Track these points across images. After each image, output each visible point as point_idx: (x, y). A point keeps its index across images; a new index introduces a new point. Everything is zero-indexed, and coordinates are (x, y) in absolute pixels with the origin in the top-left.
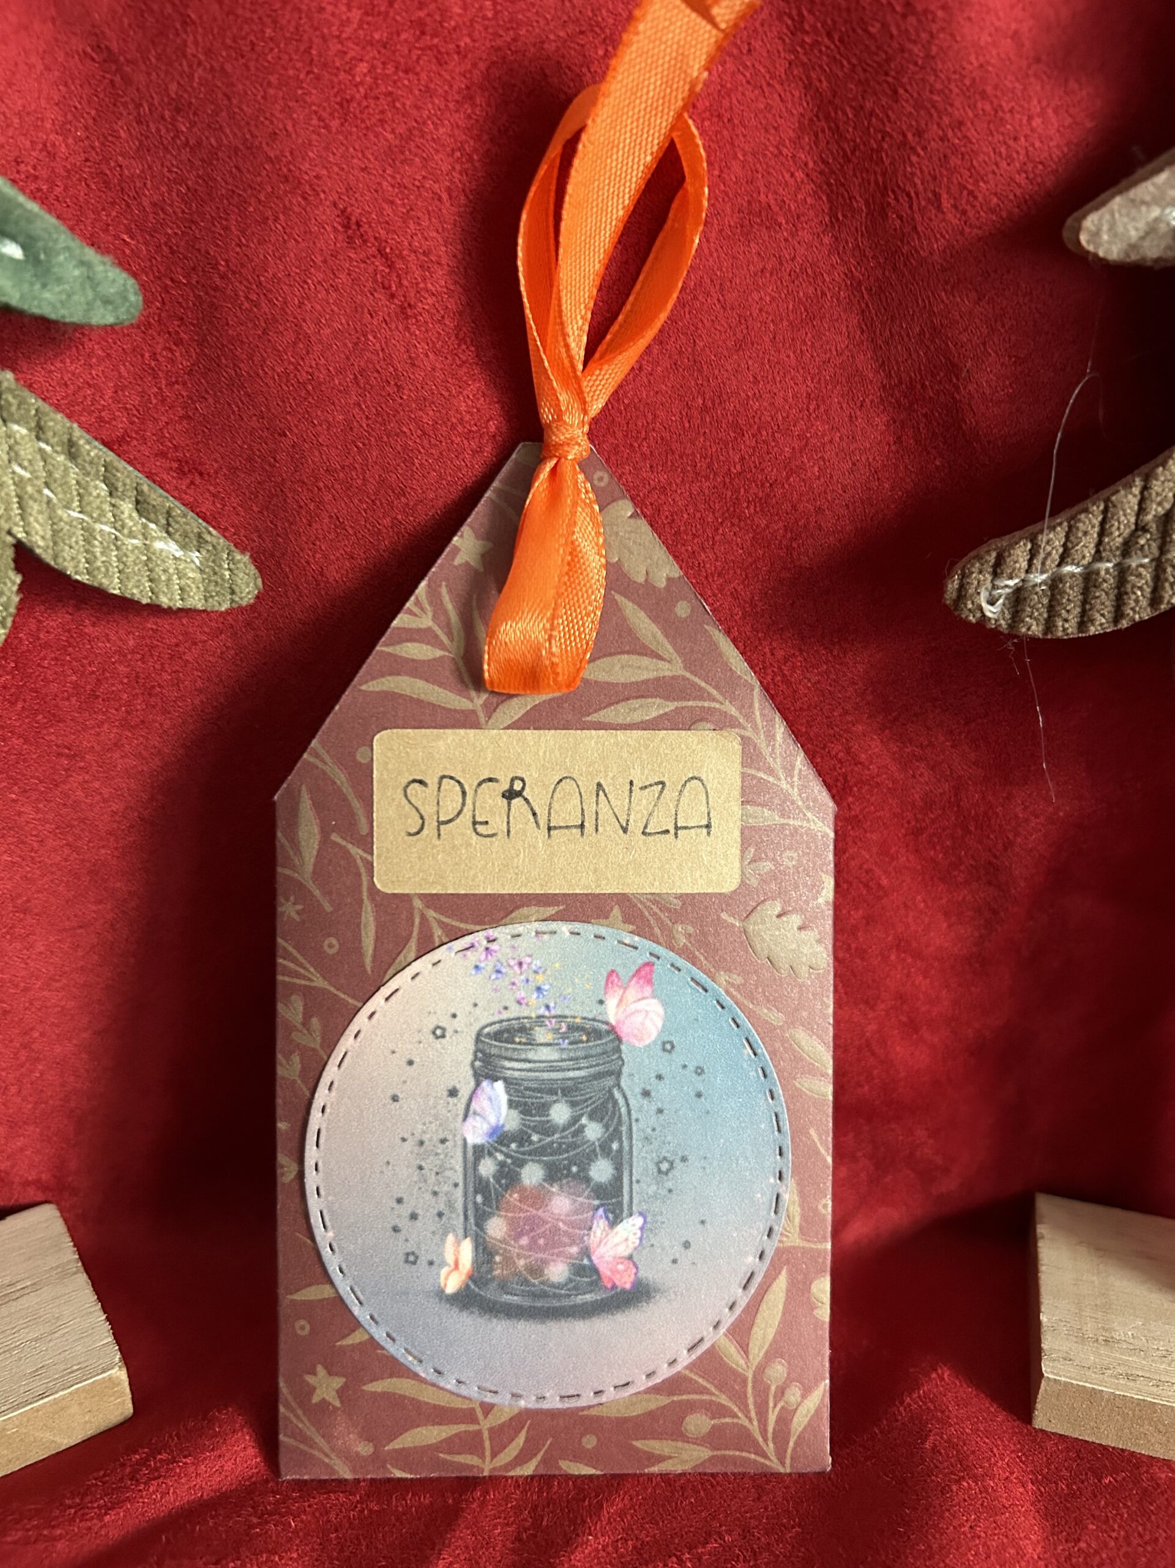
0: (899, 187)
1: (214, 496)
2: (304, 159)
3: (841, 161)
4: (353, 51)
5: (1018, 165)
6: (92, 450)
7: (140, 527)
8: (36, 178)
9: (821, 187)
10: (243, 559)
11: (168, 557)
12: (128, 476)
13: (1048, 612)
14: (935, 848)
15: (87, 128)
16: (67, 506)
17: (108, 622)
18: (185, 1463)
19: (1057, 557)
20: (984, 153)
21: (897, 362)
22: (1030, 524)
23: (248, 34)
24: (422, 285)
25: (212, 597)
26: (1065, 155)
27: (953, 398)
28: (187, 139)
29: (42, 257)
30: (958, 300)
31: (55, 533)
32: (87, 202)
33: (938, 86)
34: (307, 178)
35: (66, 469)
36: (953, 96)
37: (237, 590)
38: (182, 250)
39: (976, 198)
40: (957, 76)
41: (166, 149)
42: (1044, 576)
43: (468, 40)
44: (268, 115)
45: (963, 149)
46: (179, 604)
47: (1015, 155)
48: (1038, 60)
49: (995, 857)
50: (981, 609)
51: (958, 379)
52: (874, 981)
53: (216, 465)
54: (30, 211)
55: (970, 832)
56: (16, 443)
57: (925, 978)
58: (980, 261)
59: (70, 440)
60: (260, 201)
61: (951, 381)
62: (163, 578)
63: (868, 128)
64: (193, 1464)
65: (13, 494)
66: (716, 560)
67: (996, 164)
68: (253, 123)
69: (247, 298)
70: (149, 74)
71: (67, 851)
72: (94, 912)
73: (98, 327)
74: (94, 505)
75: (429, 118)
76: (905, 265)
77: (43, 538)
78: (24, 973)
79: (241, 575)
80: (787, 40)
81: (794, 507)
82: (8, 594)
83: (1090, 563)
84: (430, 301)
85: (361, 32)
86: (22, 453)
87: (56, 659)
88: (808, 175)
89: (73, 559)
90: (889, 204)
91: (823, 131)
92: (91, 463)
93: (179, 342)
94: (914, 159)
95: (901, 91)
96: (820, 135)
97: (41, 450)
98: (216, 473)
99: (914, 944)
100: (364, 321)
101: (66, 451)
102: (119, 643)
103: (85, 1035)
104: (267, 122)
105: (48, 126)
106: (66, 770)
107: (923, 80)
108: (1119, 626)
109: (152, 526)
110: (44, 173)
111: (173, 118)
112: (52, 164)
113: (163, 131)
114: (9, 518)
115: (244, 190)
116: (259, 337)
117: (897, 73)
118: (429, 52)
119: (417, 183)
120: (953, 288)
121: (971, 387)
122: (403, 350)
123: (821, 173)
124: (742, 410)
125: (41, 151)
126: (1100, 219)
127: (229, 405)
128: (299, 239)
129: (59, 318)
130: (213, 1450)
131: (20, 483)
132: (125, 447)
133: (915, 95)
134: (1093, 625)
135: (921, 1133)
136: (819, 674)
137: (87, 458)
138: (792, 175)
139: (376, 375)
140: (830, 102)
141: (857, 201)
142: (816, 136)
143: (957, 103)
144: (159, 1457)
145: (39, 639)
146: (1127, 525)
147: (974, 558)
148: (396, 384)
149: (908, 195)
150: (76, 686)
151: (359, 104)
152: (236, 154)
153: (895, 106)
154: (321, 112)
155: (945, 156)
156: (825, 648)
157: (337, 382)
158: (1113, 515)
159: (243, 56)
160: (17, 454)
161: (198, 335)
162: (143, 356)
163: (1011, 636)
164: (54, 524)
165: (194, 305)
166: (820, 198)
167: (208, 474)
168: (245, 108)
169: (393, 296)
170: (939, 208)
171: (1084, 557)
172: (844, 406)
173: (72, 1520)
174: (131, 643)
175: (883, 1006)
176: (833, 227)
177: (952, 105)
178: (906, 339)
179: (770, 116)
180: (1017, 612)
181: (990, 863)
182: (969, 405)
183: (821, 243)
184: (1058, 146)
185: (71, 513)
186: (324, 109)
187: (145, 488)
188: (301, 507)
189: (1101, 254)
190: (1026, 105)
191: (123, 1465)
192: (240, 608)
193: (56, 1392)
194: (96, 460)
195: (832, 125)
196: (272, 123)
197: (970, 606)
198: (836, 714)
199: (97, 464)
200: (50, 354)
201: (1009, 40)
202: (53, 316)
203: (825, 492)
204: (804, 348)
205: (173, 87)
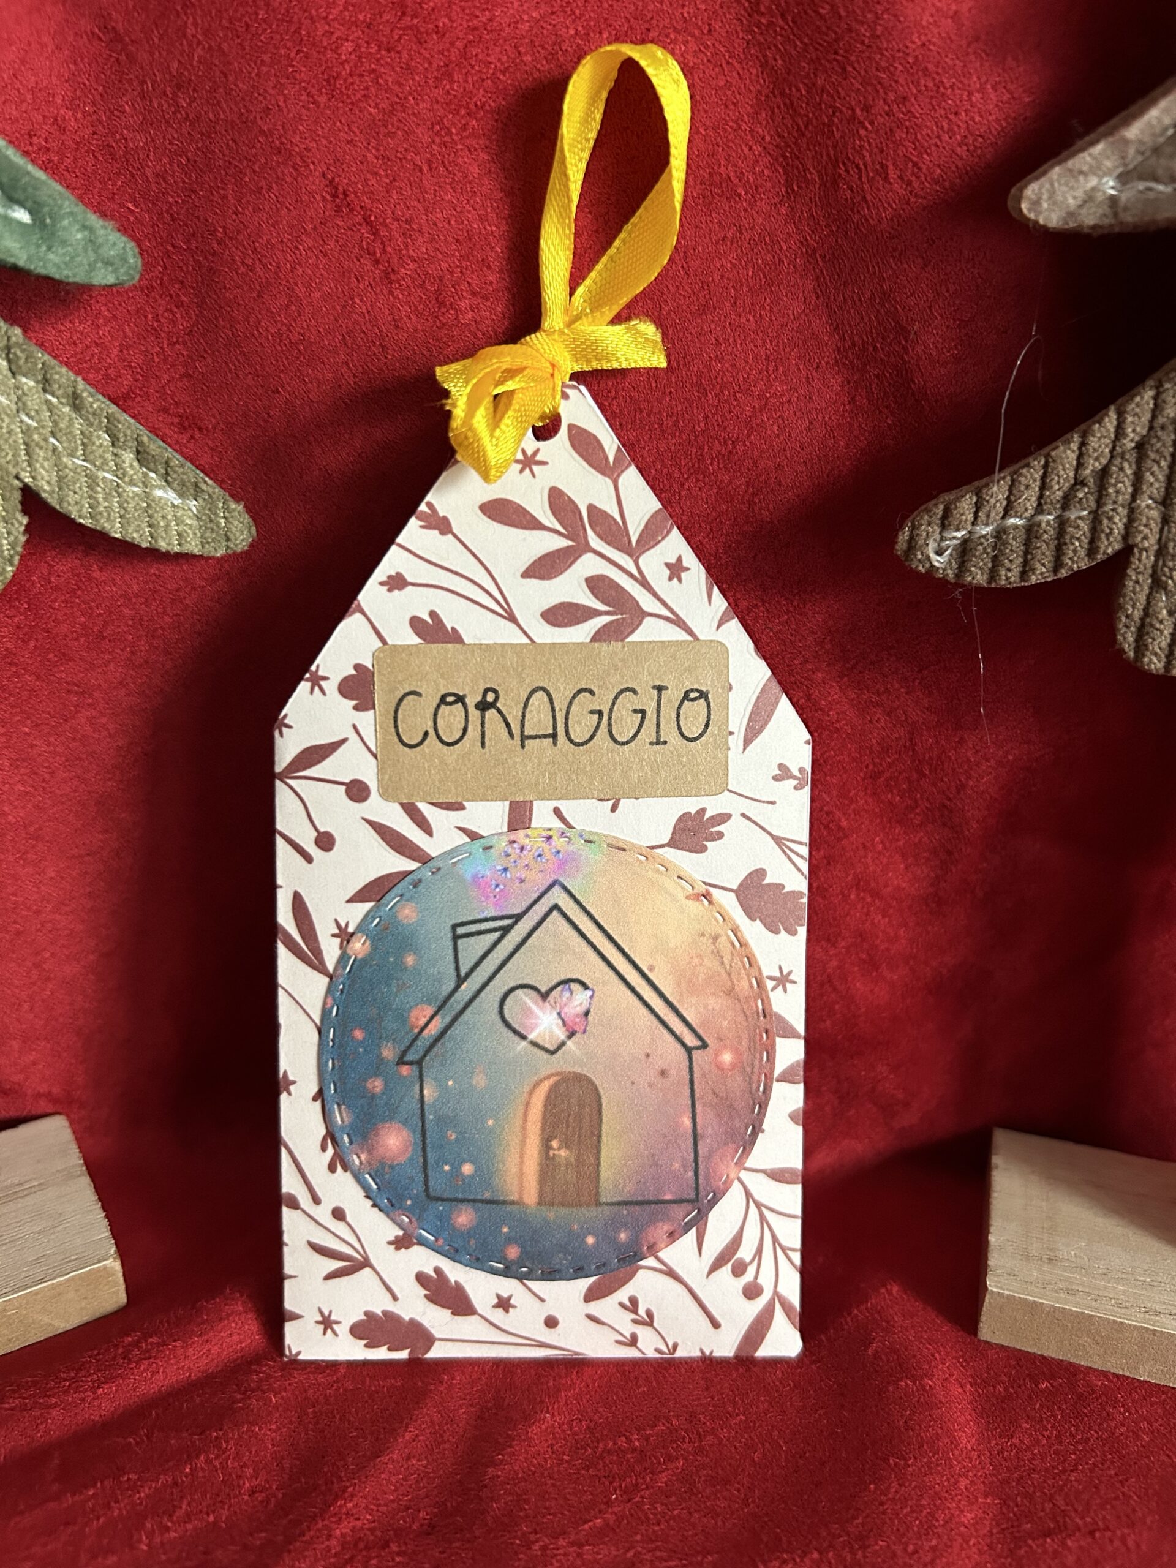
0: (849, 159)
1: (212, 449)
2: (294, 132)
3: (796, 135)
4: (340, 31)
5: (958, 137)
6: (95, 401)
7: (140, 475)
8: (48, 149)
9: (777, 160)
10: (237, 508)
11: (166, 504)
12: (129, 428)
13: (993, 561)
14: (891, 791)
15: (94, 104)
16: (72, 455)
17: (114, 567)
18: (175, 1347)
19: (1001, 510)
20: (927, 127)
21: (850, 326)
22: (976, 480)
23: (243, 16)
24: (404, 252)
25: (208, 543)
26: (1003, 129)
27: (902, 358)
28: (187, 115)
29: (48, 221)
30: (905, 266)
31: (60, 479)
32: (95, 172)
33: (884, 64)
34: (297, 150)
35: (71, 420)
36: (898, 73)
37: (232, 537)
38: (182, 217)
39: (920, 169)
40: (901, 54)
41: (167, 122)
42: (989, 529)
43: (446, 21)
44: (262, 91)
45: (907, 123)
46: (177, 549)
47: (956, 129)
48: (977, 39)
49: (950, 800)
50: (928, 558)
51: (906, 341)
52: (835, 919)
53: (213, 420)
54: (38, 179)
55: (925, 776)
56: (24, 393)
57: (883, 917)
58: (925, 230)
59: (74, 393)
60: (254, 172)
61: (900, 343)
62: (162, 524)
63: (820, 104)
64: (182, 1347)
65: (21, 441)
66: (683, 514)
67: (939, 137)
68: (248, 98)
69: (243, 262)
70: (152, 54)
71: (75, 782)
72: (101, 841)
73: (100, 286)
74: (97, 454)
75: (410, 94)
76: (856, 233)
77: (48, 482)
78: (36, 897)
79: (236, 523)
80: (745, 22)
81: (755, 464)
82: (16, 534)
83: (1032, 516)
84: (412, 266)
85: (346, 13)
86: (29, 403)
87: (66, 601)
88: (765, 148)
89: (77, 503)
90: (840, 175)
91: (779, 107)
92: (94, 414)
93: (180, 305)
94: (862, 132)
95: (850, 69)
96: (776, 111)
97: (47, 402)
98: (214, 428)
99: (873, 885)
100: (352, 285)
101: (71, 402)
102: (125, 587)
103: (92, 957)
104: (261, 98)
105: (59, 101)
106: (76, 706)
107: (869, 58)
108: (1059, 576)
109: (153, 475)
110: (54, 145)
111: (174, 94)
112: (63, 137)
113: (165, 106)
114: (17, 464)
115: (240, 161)
116: (254, 299)
117: (846, 51)
118: (409, 32)
119: (399, 155)
120: (900, 255)
121: (919, 349)
122: (387, 312)
123: (777, 146)
124: (705, 371)
125: (53, 124)
126: (1040, 189)
127: (226, 363)
128: (291, 208)
129: (63, 278)
130: (200, 1335)
131: (27, 431)
132: (130, 403)
133: (863, 72)
134: (1034, 573)
135: (882, 1069)
136: (781, 623)
137: (90, 410)
138: (751, 149)
139: (362, 335)
140: (784, 79)
141: (811, 173)
142: (773, 112)
143: (901, 80)
144: (150, 1340)
145: (50, 582)
146: (1066, 480)
147: (923, 511)
148: (381, 344)
149: (857, 166)
150: (84, 626)
151: (345, 80)
152: (233, 127)
153: (844, 83)
154: (310, 89)
155: (891, 130)
156: (786, 599)
157: (326, 342)
158: (1053, 469)
159: (238, 37)
160: (24, 404)
161: (197, 297)
162: (146, 317)
163: (957, 585)
164: (59, 470)
165: (194, 269)
166: (777, 170)
167: (207, 429)
168: (241, 85)
169: (377, 262)
170: (886, 179)
171: (1026, 510)
172: (801, 367)
173: (66, 1392)
174: (135, 587)
175: (843, 944)
176: (789, 198)
177: (896, 82)
178: (858, 303)
179: (729, 93)
180: (964, 562)
181: (944, 806)
182: (918, 366)
183: (779, 214)
184: (997, 120)
185: (76, 461)
186: (313, 86)
187: (145, 439)
188: (292, 460)
189: (1041, 221)
190: (966, 82)
191: (116, 1346)
192: (235, 554)
193: (55, 1278)
194: (98, 411)
195: (787, 101)
196: (265, 98)
197: (920, 557)
198: (796, 662)
199: (100, 416)
200: (60, 314)
201: (950, 20)
202: (57, 277)
203: (785, 450)
204: (763, 313)
205: (175, 65)
